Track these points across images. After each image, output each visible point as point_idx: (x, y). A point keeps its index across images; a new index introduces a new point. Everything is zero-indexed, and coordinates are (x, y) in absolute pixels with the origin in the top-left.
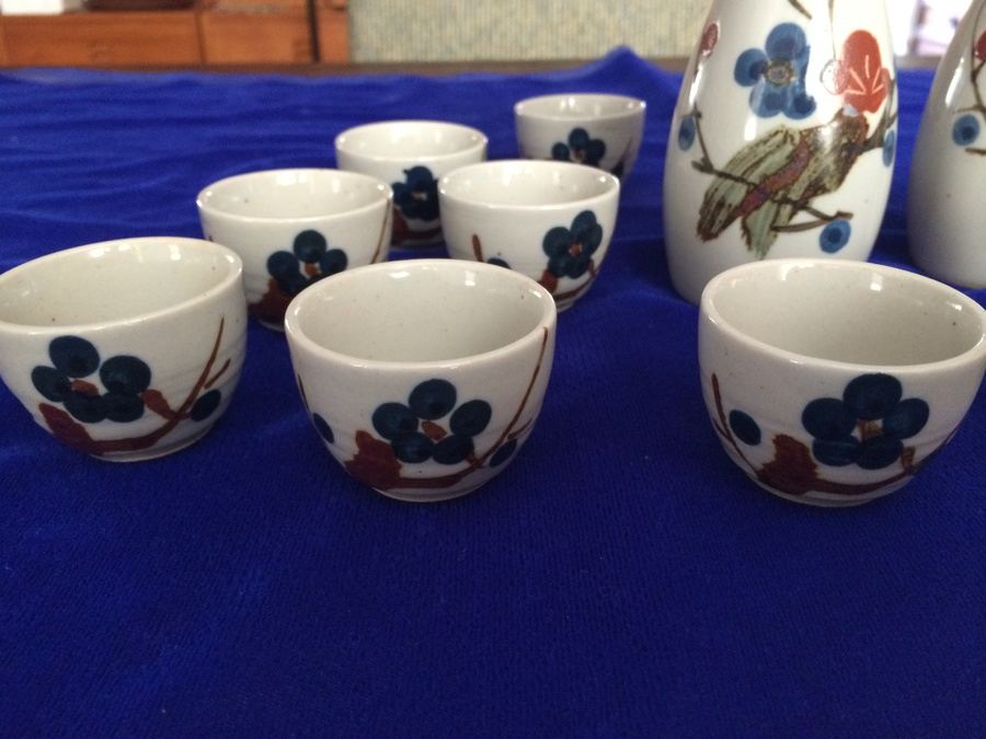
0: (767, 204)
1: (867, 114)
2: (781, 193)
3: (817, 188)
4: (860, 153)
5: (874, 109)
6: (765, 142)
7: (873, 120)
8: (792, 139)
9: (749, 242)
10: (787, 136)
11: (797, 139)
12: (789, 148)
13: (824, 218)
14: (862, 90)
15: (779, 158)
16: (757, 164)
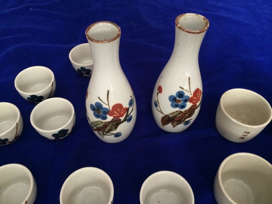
0: (101, 131)
1: (120, 118)
2: (103, 130)
3: (111, 130)
4: (120, 124)
5: (122, 117)
6: (98, 122)
7: (122, 118)
8: (103, 123)
9: (100, 134)
10: (102, 122)
11: (104, 123)
12: (103, 124)
13: (114, 134)
14: (118, 114)
15: (101, 125)
16: (97, 125)
